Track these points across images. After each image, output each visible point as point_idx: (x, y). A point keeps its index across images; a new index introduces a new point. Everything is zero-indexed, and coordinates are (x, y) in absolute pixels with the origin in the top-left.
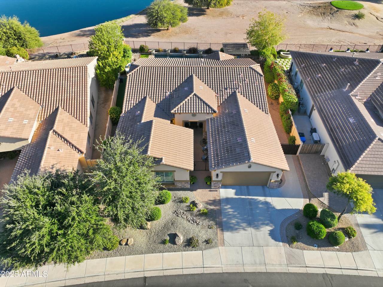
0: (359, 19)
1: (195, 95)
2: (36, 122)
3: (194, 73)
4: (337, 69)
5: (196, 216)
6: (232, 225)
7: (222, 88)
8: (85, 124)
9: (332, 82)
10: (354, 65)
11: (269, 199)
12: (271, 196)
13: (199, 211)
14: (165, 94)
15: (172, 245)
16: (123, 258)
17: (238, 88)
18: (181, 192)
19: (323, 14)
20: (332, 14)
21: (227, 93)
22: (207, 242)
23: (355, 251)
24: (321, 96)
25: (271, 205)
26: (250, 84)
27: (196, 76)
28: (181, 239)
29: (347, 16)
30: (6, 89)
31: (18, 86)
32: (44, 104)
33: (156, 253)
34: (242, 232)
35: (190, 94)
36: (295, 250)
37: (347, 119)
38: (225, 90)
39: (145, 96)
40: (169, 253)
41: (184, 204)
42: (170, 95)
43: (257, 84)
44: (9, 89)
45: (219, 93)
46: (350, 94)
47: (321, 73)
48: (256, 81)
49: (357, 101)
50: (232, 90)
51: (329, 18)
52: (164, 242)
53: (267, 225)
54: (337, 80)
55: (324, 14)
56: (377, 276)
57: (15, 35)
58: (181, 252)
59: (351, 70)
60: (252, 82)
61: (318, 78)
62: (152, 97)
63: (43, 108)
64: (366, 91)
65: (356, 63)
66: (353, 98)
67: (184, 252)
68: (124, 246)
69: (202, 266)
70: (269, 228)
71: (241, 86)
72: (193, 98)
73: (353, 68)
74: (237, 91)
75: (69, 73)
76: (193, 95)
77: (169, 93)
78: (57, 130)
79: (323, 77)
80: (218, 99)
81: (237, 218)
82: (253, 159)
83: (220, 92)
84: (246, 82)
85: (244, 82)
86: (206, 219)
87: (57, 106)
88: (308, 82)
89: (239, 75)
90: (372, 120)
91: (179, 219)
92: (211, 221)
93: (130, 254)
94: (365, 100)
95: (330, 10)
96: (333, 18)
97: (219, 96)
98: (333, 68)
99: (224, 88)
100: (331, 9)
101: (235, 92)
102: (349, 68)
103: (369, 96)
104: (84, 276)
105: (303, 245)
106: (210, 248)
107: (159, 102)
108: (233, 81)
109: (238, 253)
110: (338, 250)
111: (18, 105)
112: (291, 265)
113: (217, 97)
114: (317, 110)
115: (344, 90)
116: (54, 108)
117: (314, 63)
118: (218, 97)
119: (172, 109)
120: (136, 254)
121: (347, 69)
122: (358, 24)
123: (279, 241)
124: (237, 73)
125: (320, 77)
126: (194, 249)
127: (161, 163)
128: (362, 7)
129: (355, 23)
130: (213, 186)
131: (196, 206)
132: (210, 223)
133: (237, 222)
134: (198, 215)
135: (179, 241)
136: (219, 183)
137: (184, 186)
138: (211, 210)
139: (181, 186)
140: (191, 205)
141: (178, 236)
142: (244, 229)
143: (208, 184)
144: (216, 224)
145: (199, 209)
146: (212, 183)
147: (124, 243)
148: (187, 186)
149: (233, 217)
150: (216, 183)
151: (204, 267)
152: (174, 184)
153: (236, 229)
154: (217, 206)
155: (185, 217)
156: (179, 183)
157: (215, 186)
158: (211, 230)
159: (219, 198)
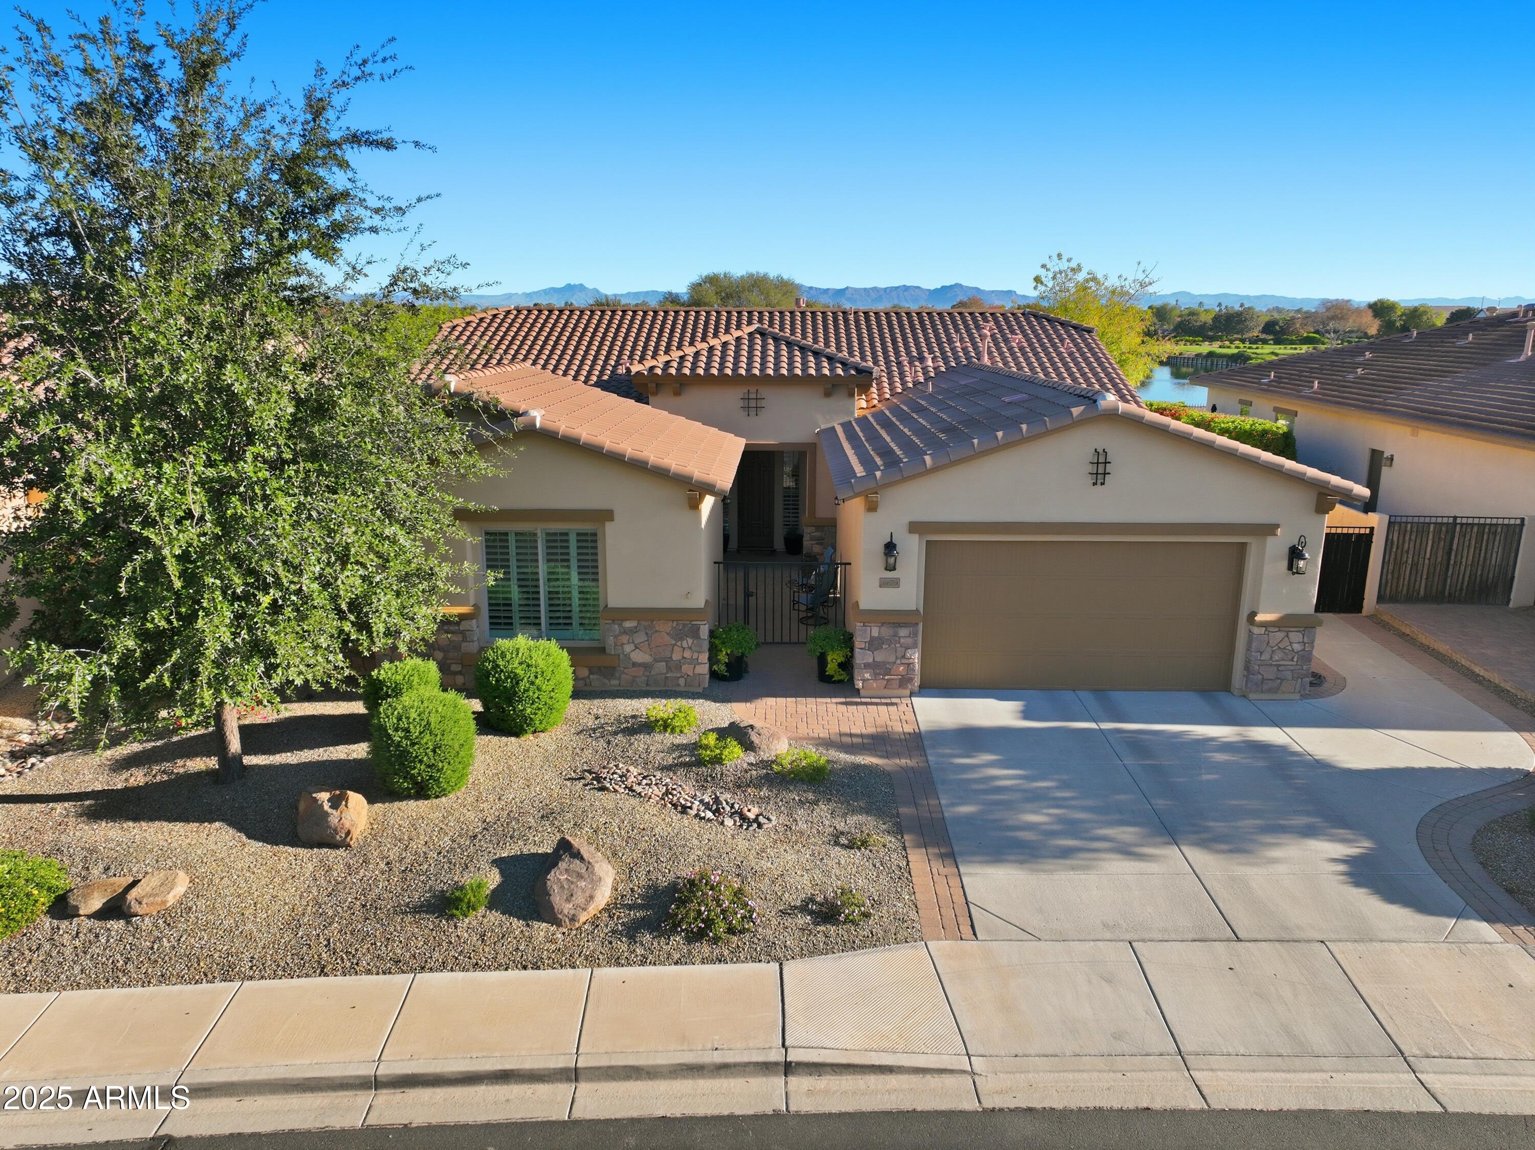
5: (739, 785)
6: (1025, 836)
7: (898, 357)
12: (1276, 722)
13: (766, 764)
15: (517, 924)
17: (978, 358)
18: (645, 700)
21: (924, 368)
22: (826, 914)
24: (1407, 395)
25: (1298, 754)
26: (1032, 348)
28: (599, 887)
34: (1116, 866)
38: (910, 362)
40: (479, 975)
41: (658, 737)
43: (1067, 348)
47: (1364, 369)
48: (1062, 340)
50: (946, 363)
52: (447, 905)
58: (586, 971)
60: (1042, 344)
67: (612, 971)
69: (776, 1056)
70: (1333, 849)
76: (750, 334)
81: (1058, 803)
84: (1014, 344)
85: (1002, 345)
86: (816, 802)
88: (1315, 393)
92: (854, 812)
99: (910, 357)
106: (850, 946)
108: (951, 343)
115: (1519, 360)
123: (1458, 914)
124: (966, 325)
125: (1368, 374)
126: (701, 949)
130: (867, 666)
131: (749, 747)
132: (853, 822)
133: (1061, 820)
134: (757, 783)
135: (579, 899)
136: (903, 632)
137: (668, 660)
138: (857, 767)
139: (645, 666)
140: (712, 739)
141: (577, 855)
142: (1126, 851)
143: (832, 667)
144: (898, 830)
145: (765, 756)
146: (859, 643)
147: (96, 903)
148: (686, 669)
149: (1028, 800)
150: (886, 632)
151: (788, 1068)
152: (603, 650)
153: (1065, 853)
154: (898, 755)
155: (658, 791)
156: (632, 632)
157: (880, 669)
158: (856, 856)
159: (908, 729)
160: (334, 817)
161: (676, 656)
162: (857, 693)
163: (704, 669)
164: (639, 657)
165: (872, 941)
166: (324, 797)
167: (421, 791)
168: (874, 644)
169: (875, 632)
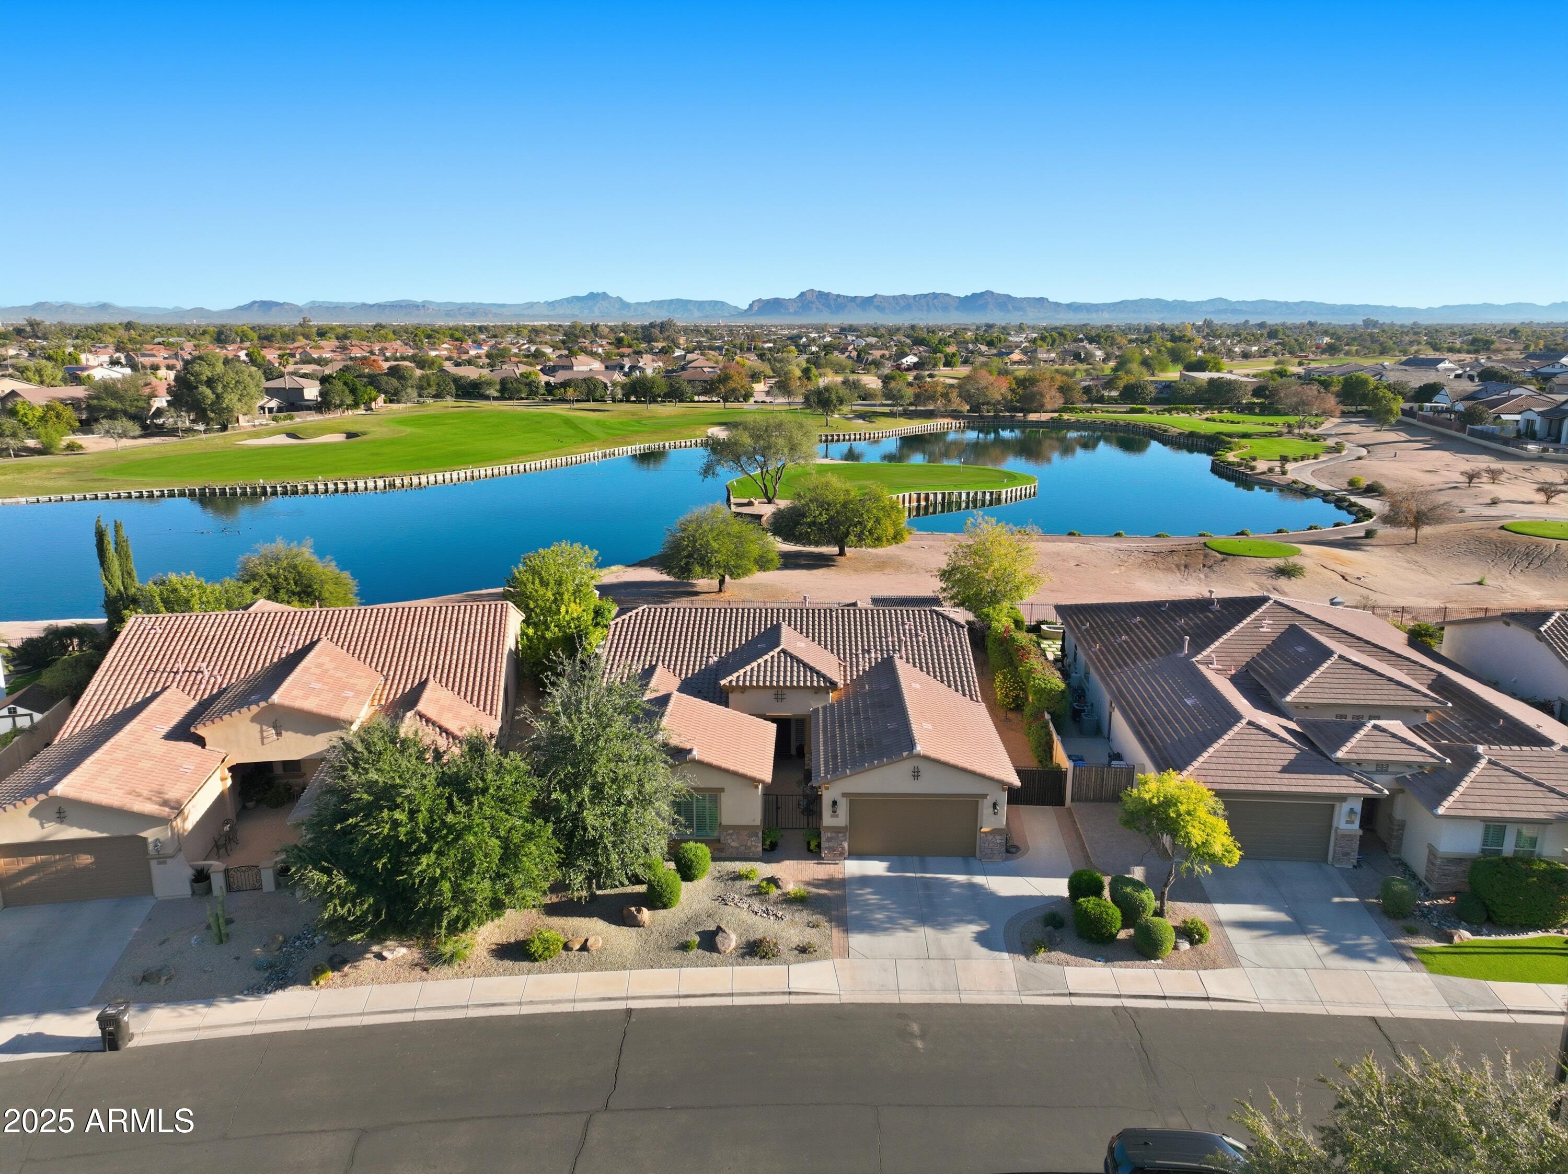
0: (1289, 578)
1: (784, 651)
2: (366, 707)
3: (784, 620)
4: (1167, 622)
5: (776, 903)
6: (874, 923)
7: (857, 650)
8: (491, 714)
9: (1154, 646)
10: (1211, 611)
11: (979, 879)
12: (985, 874)
13: (785, 894)
14: (707, 662)
15: (707, 953)
16: (570, 975)
17: (899, 651)
18: (737, 863)
19: (1183, 568)
20: (1210, 567)
21: (870, 659)
22: (803, 950)
23: (1205, 969)
24: (1125, 672)
25: (986, 889)
26: (930, 642)
27: (789, 625)
28: (731, 941)
29: (1254, 572)
30: (301, 642)
31: (329, 636)
32: (392, 673)
33: (661, 967)
34: (901, 935)
35: (772, 650)
36: (1038, 966)
37: (1181, 700)
38: (863, 654)
39: (654, 663)
40: (698, 968)
41: (744, 882)
42: (719, 662)
43: (949, 642)
44: (308, 642)
45: (848, 659)
46: (1194, 660)
47: (1128, 634)
48: (947, 635)
49: (1213, 672)
50: (882, 655)
51: (1202, 576)
52: (684, 947)
53: (970, 922)
54: (1167, 641)
55: (1186, 567)
56: (1261, 1010)
57: (296, 583)
58: (730, 968)
59: (1201, 620)
60: (935, 638)
61: (1120, 645)
62: (672, 667)
63: (386, 680)
64: (1236, 655)
65: (1217, 607)
66: (1202, 668)
67: (737, 968)
68: (577, 953)
69: (787, 990)
70: (975, 928)
71: (906, 642)
72: (779, 658)
73: (1207, 617)
74: (897, 655)
75: (461, 616)
76: (779, 653)
77: (716, 659)
78: (424, 711)
79: (1133, 641)
80: (845, 671)
81: (889, 910)
82: (919, 749)
83: (851, 658)
84: (920, 639)
85: (914, 639)
86: (802, 910)
87: (425, 676)
88: (1095, 653)
89: (903, 624)
90: (1245, 701)
91: (729, 909)
92: (815, 914)
93: (592, 968)
94: (1233, 672)
95: (1202, 557)
96: (1213, 576)
97: (848, 664)
98: (1159, 623)
99: (863, 650)
100: (1206, 556)
101: (891, 658)
102: (1198, 617)
103: (1244, 663)
104: (464, 1004)
105: (1063, 956)
106: (809, 960)
107: (689, 676)
108: (886, 637)
109: (885, 971)
110: (1160, 967)
111: (329, 665)
112: (1027, 993)
113: (842, 668)
114: (1119, 710)
115: (1182, 655)
116: (417, 681)
117: (1114, 618)
118: (845, 667)
119: (724, 678)
120: (606, 969)
121: (1191, 619)
122: (1286, 590)
123: (1001, 951)
124: (897, 622)
125: (1126, 642)
126: (764, 961)
127: (690, 756)
128: (1298, 552)
129: (1278, 587)
130: (826, 848)
131: (778, 887)
132: (815, 918)
133: (888, 917)
134: (782, 902)
135: (726, 946)
136: (840, 835)
137: (745, 846)
138: (819, 894)
139: (737, 848)
140: (764, 884)
141: (724, 931)
142: (906, 929)
143: (813, 846)
144: (830, 921)
145: (784, 891)
146: (823, 839)
147: (577, 947)
148: (753, 849)
149: (879, 909)
150: (834, 835)
151: (790, 993)
152: (719, 841)
153: (886, 929)
154: (835, 889)
155: (746, 906)
156: (732, 834)
157: (832, 849)
158: (814, 930)
159: (840, 876)
160: (639, 916)
161: (749, 844)
162: (822, 859)
163: (760, 849)
164: (733, 844)
165: (817, 959)
166: (633, 909)
167: (665, 906)
168: (829, 840)
169: (829, 835)
